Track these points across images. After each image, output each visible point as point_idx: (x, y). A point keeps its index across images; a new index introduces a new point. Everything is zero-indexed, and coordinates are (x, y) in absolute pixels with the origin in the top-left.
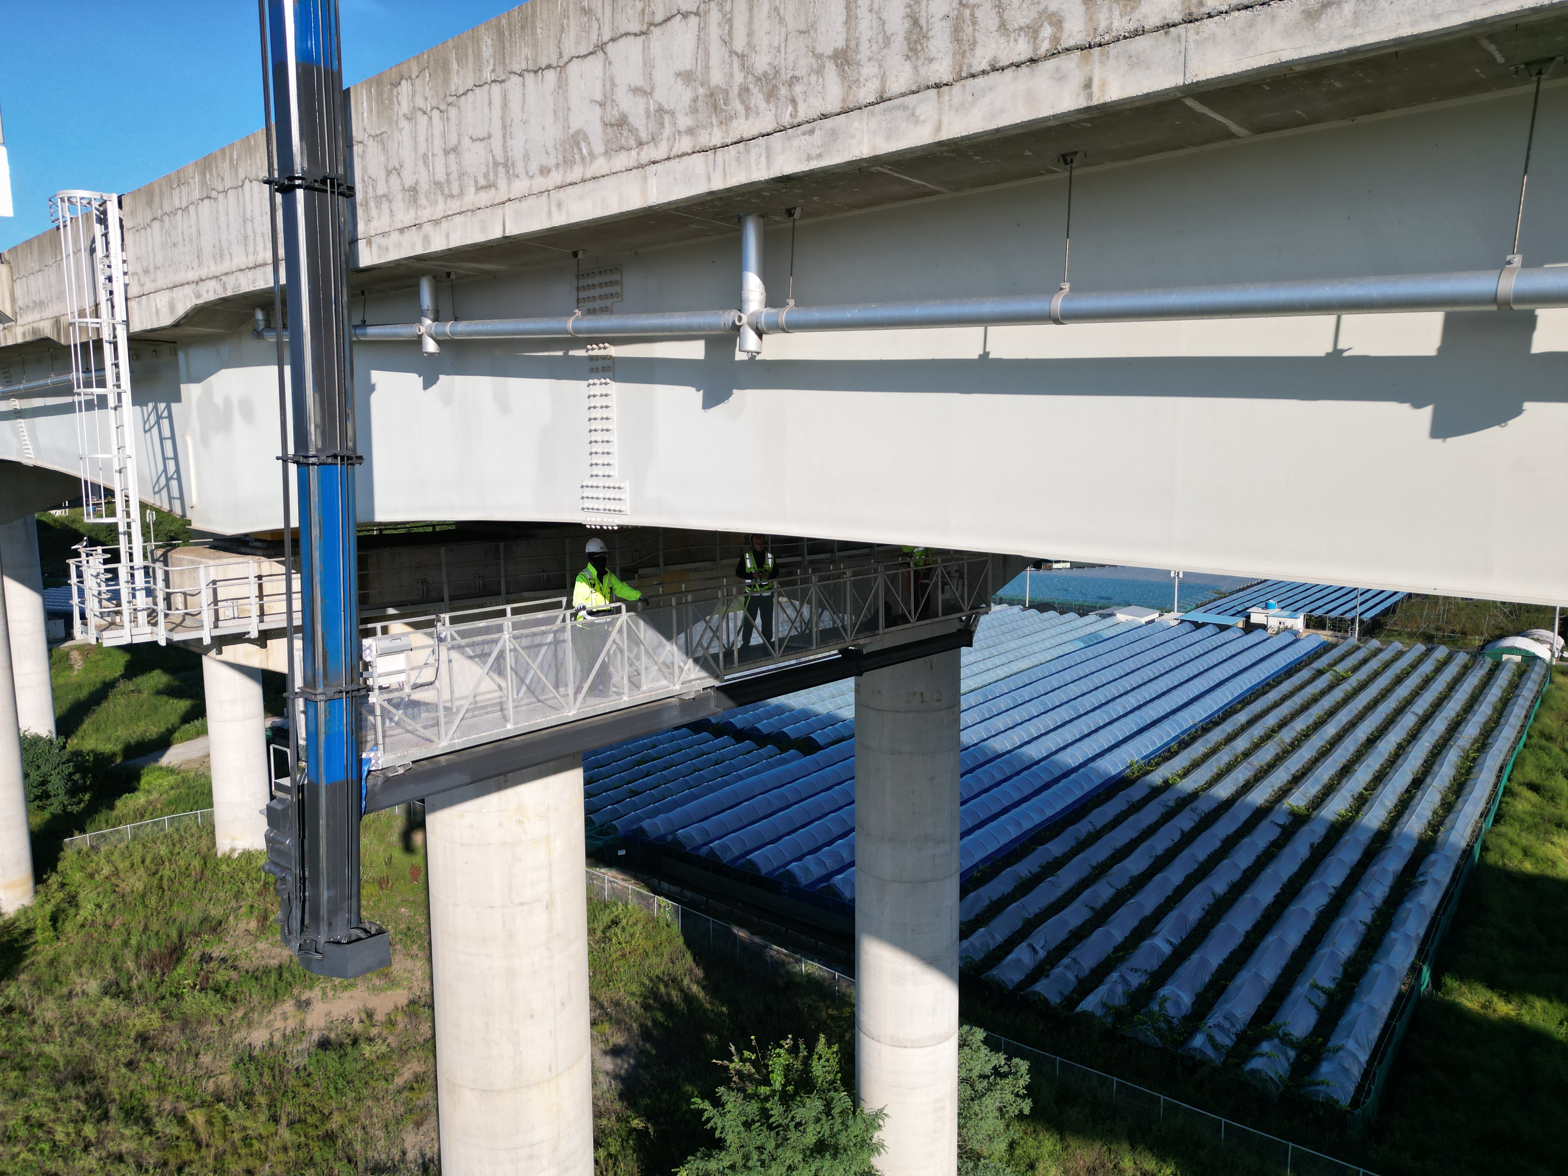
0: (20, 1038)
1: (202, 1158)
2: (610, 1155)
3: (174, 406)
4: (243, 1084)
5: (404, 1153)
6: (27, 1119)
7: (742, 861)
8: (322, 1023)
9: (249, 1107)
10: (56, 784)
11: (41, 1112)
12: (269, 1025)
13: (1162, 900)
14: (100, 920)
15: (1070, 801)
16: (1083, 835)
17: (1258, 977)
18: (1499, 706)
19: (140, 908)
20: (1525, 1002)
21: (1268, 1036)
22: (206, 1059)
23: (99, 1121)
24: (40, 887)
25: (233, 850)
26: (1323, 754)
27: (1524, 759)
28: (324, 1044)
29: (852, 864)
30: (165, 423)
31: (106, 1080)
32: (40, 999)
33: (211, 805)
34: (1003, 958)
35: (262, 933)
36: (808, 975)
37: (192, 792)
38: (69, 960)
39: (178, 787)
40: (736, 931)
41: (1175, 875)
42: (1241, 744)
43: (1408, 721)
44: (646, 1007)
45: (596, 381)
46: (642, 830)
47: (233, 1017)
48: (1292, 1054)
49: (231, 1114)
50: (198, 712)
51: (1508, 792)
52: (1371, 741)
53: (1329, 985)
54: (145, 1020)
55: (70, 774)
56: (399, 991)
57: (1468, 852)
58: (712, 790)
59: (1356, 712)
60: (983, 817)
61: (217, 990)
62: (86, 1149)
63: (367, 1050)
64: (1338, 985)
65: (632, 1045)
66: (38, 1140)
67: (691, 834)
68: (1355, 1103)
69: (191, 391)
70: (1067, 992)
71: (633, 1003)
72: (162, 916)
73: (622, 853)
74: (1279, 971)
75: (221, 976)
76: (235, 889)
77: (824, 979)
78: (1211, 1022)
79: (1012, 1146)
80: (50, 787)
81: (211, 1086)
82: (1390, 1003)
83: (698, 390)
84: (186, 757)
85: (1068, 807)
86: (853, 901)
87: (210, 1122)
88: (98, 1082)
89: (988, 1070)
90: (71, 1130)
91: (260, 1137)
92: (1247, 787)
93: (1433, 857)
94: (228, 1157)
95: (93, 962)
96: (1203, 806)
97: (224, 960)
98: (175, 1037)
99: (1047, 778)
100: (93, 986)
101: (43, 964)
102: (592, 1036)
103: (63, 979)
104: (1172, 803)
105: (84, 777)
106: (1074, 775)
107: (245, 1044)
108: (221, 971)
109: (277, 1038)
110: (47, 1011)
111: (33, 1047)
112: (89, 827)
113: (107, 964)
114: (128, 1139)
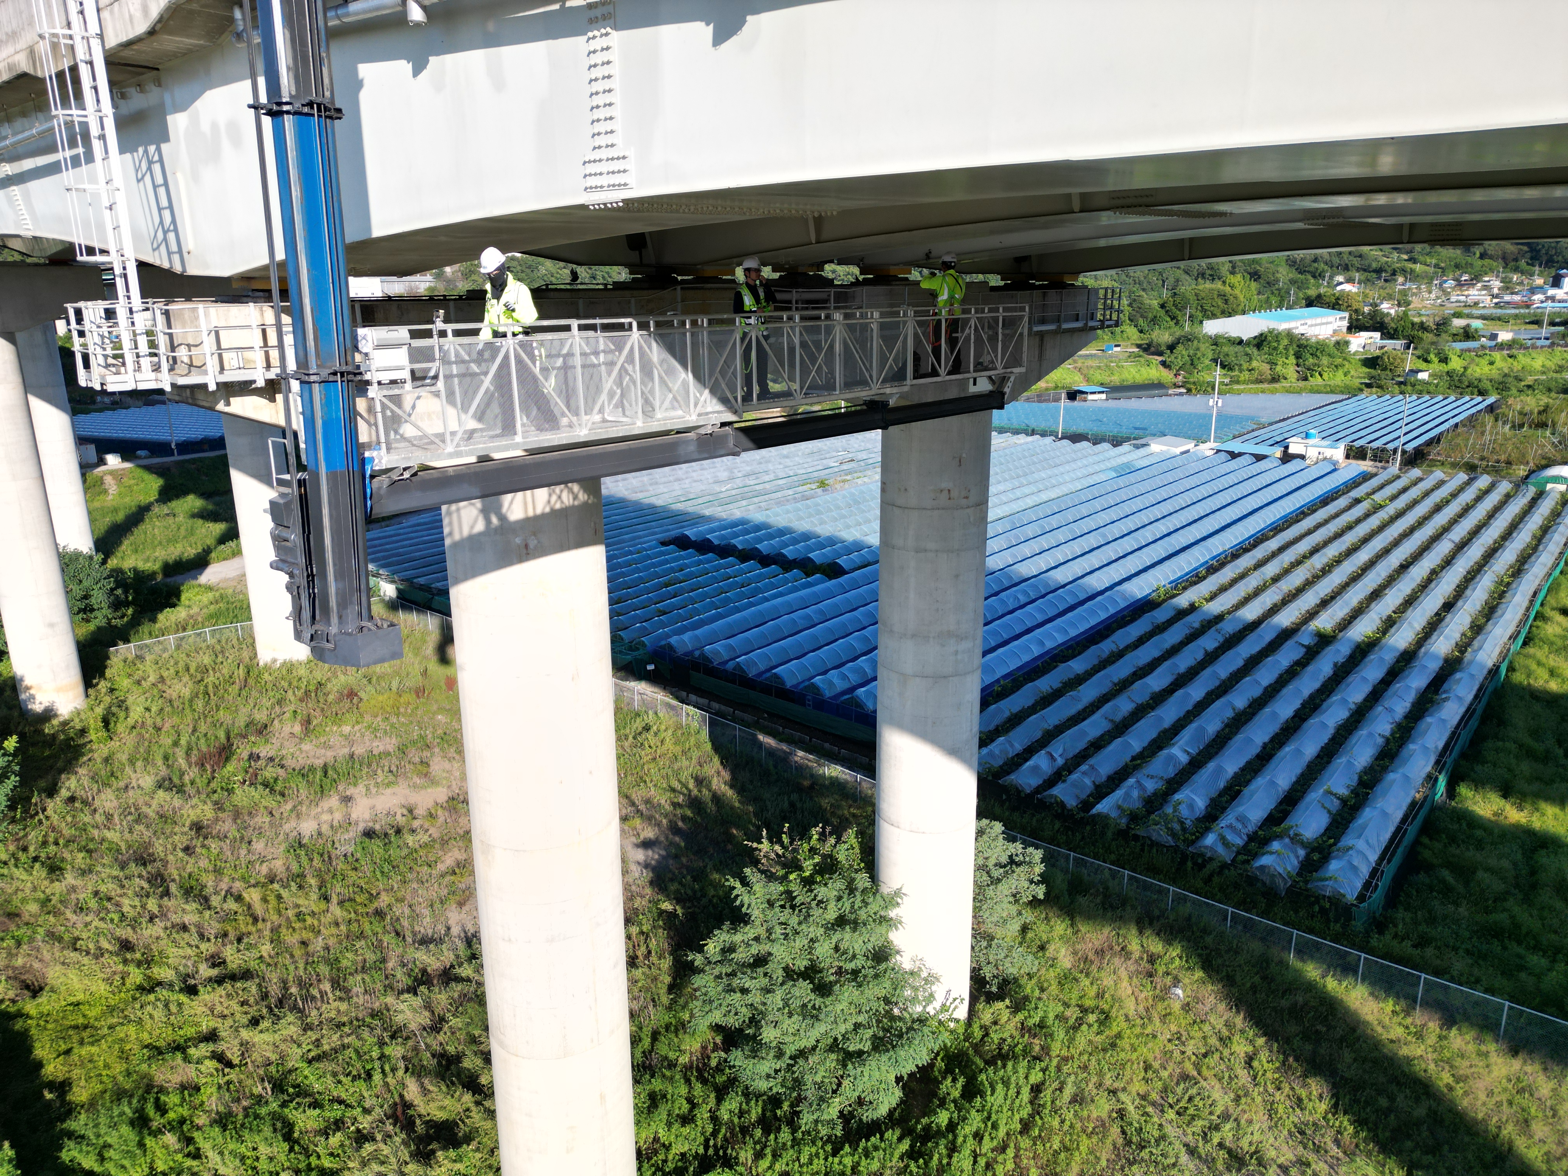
0: (85, 825)
1: (259, 931)
2: (642, 933)
3: (163, 146)
4: (295, 868)
5: (449, 929)
6: (96, 893)
7: (768, 675)
8: (367, 816)
9: (300, 887)
10: (99, 598)
11: (109, 887)
12: (317, 817)
13: (1182, 714)
14: (149, 722)
15: (1093, 622)
16: (1107, 653)
17: (1272, 783)
18: (1539, 533)
19: (187, 711)
20: (1537, 810)
21: (1278, 837)
22: (259, 846)
23: (161, 897)
24: (90, 691)
25: (274, 661)
26: (1355, 578)
27: (1559, 585)
28: (369, 834)
29: (875, 679)
30: (157, 168)
31: (165, 863)
32: (99, 791)
33: (250, 619)
34: (1021, 765)
35: (306, 735)
36: (831, 778)
37: (232, 607)
38: (124, 758)
39: (217, 602)
40: (761, 737)
41: (1196, 691)
42: (1271, 569)
43: (1444, 547)
44: (675, 805)
45: (596, 33)
46: (670, 647)
47: (282, 810)
48: (1302, 853)
49: (285, 893)
50: (232, 534)
51: (1540, 616)
52: (1404, 567)
53: (1343, 791)
54: (199, 811)
55: (112, 590)
56: (440, 789)
57: (1494, 671)
58: (738, 610)
59: (1391, 539)
60: (1006, 636)
61: (266, 785)
62: (151, 919)
63: (410, 840)
64: (1352, 792)
65: (662, 839)
66: (108, 912)
67: (718, 650)
68: (1361, 898)
69: (177, 122)
70: (1083, 796)
71: (663, 802)
72: (209, 720)
73: (650, 667)
74: (1294, 779)
75: (269, 773)
76: (278, 696)
77: (847, 782)
78: (1223, 823)
79: (1024, 929)
80: (93, 601)
81: (264, 869)
82: (1404, 807)
83: (708, 24)
84: (223, 576)
85: (1092, 628)
86: (875, 711)
87: (265, 900)
88: (159, 864)
89: (1004, 859)
90: (136, 904)
91: (313, 914)
92: (1274, 610)
93: (1458, 675)
94: (284, 931)
95: (146, 760)
96: (1229, 627)
97: (271, 759)
98: (228, 827)
99: (1071, 601)
100: (148, 781)
101: (99, 760)
102: (622, 831)
103: (119, 774)
104: (1196, 625)
105: (126, 592)
106: (1099, 598)
107: (295, 833)
108: (269, 769)
109: (325, 829)
110: (107, 801)
111: (96, 832)
112: (132, 638)
113: (160, 762)
114: (190, 913)
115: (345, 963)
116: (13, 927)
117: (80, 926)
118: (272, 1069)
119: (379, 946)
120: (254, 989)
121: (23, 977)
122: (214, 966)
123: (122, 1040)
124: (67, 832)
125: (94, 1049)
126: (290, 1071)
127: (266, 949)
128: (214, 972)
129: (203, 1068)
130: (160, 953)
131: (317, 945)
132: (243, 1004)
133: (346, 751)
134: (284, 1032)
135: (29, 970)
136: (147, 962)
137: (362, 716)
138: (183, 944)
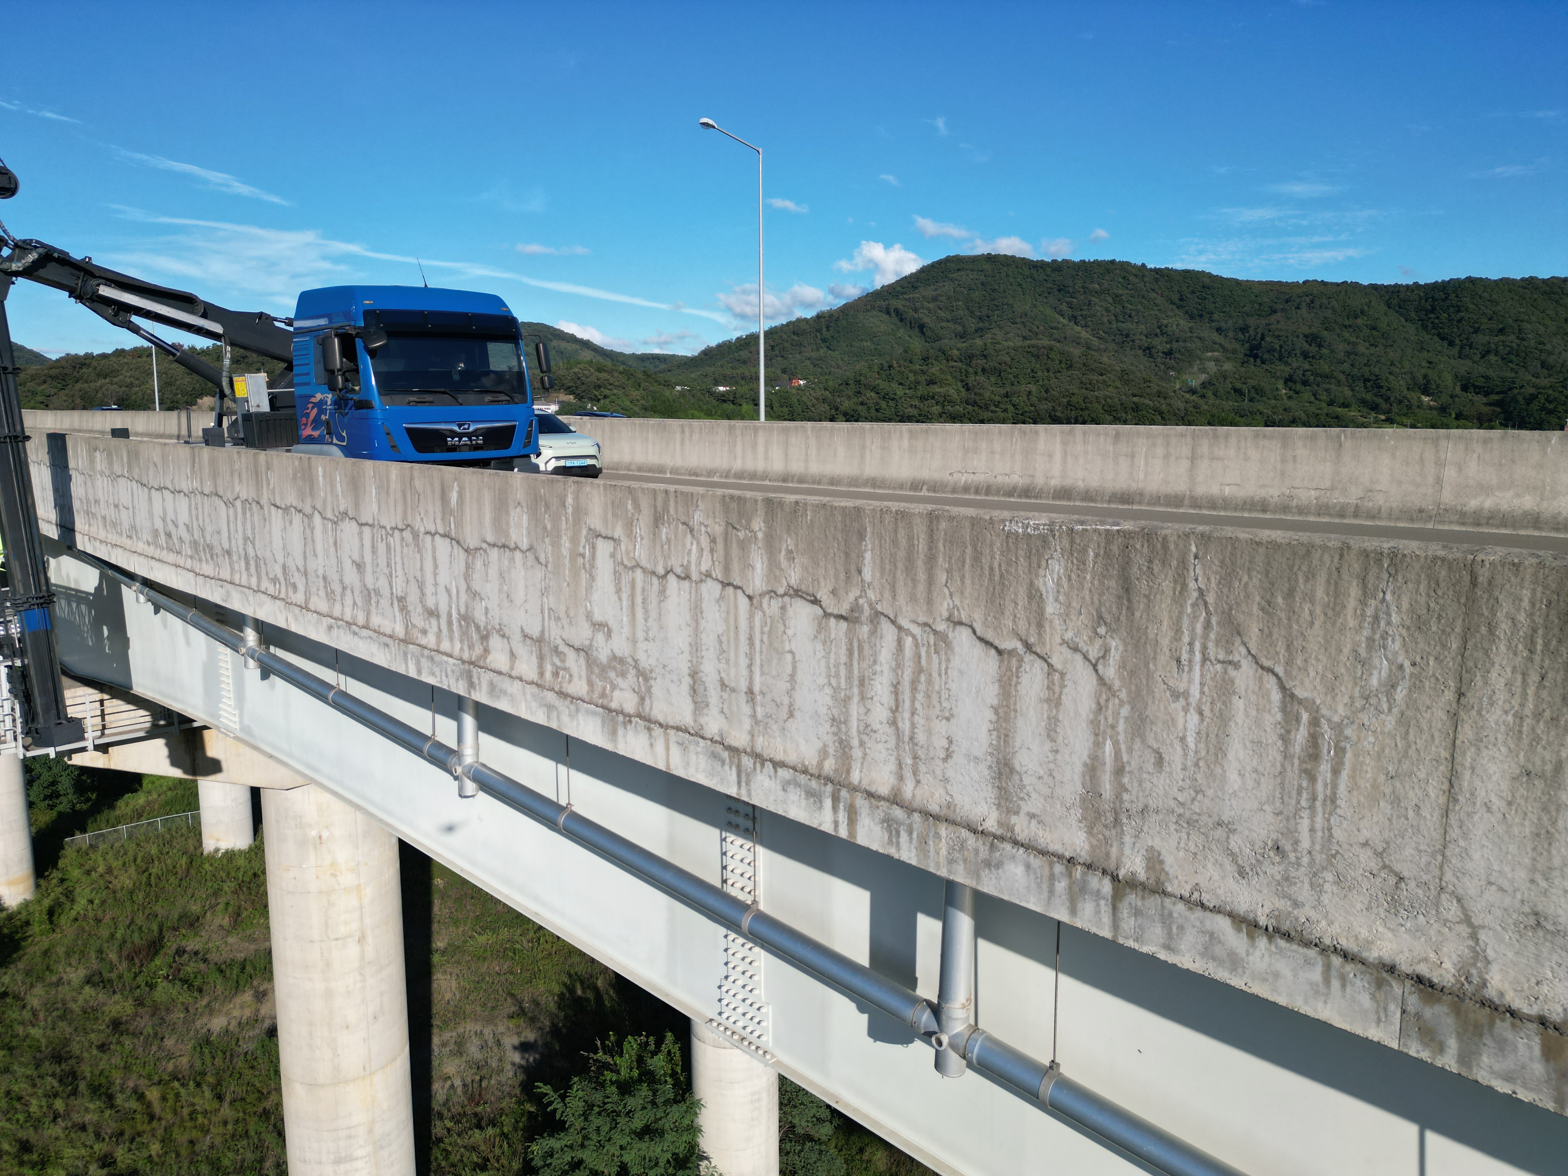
0: (11, 1021)
1: (153, 1130)
2: (502, 1134)
4: (198, 1065)
6: (8, 1093)
9: (199, 1085)
10: (65, 785)
11: (21, 1087)
12: (228, 1014)
14: (91, 914)
19: (128, 903)
22: (169, 1043)
23: (69, 1096)
24: (42, 882)
25: (217, 850)
31: (79, 1059)
32: (32, 986)
33: (199, 808)
37: (187, 793)
38: (60, 950)
39: (175, 788)
44: (561, 1005)
47: (198, 1005)
49: (183, 1091)
54: (119, 1007)
55: (79, 775)
61: (184, 981)
62: (55, 1119)
65: (540, 1042)
71: (550, 1002)
72: (147, 912)
75: (190, 969)
76: (216, 886)
80: (60, 787)
81: (170, 1066)
87: (164, 1099)
88: (72, 1062)
90: (44, 1103)
91: (205, 1113)
94: (176, 1130)
95: (82, 952)
97: (196, 953)
98: (146, 1024)
100: (78, 976)
101: (38, 954)
103: (54, 968)
107: (205, 1030)
108: (192, 964)
109: (233, 1025)
110: (36, 998)
111: (21, 1029)
112: (90, 826)
113: (93, 955)
114: (92, 1112)
115: (225, 1163)
122: (104, 1166)
127: (155, 1148)
130: (57, 1153)
131: (203, 1145)
136: (42, 1163)
138: (79, 1144)
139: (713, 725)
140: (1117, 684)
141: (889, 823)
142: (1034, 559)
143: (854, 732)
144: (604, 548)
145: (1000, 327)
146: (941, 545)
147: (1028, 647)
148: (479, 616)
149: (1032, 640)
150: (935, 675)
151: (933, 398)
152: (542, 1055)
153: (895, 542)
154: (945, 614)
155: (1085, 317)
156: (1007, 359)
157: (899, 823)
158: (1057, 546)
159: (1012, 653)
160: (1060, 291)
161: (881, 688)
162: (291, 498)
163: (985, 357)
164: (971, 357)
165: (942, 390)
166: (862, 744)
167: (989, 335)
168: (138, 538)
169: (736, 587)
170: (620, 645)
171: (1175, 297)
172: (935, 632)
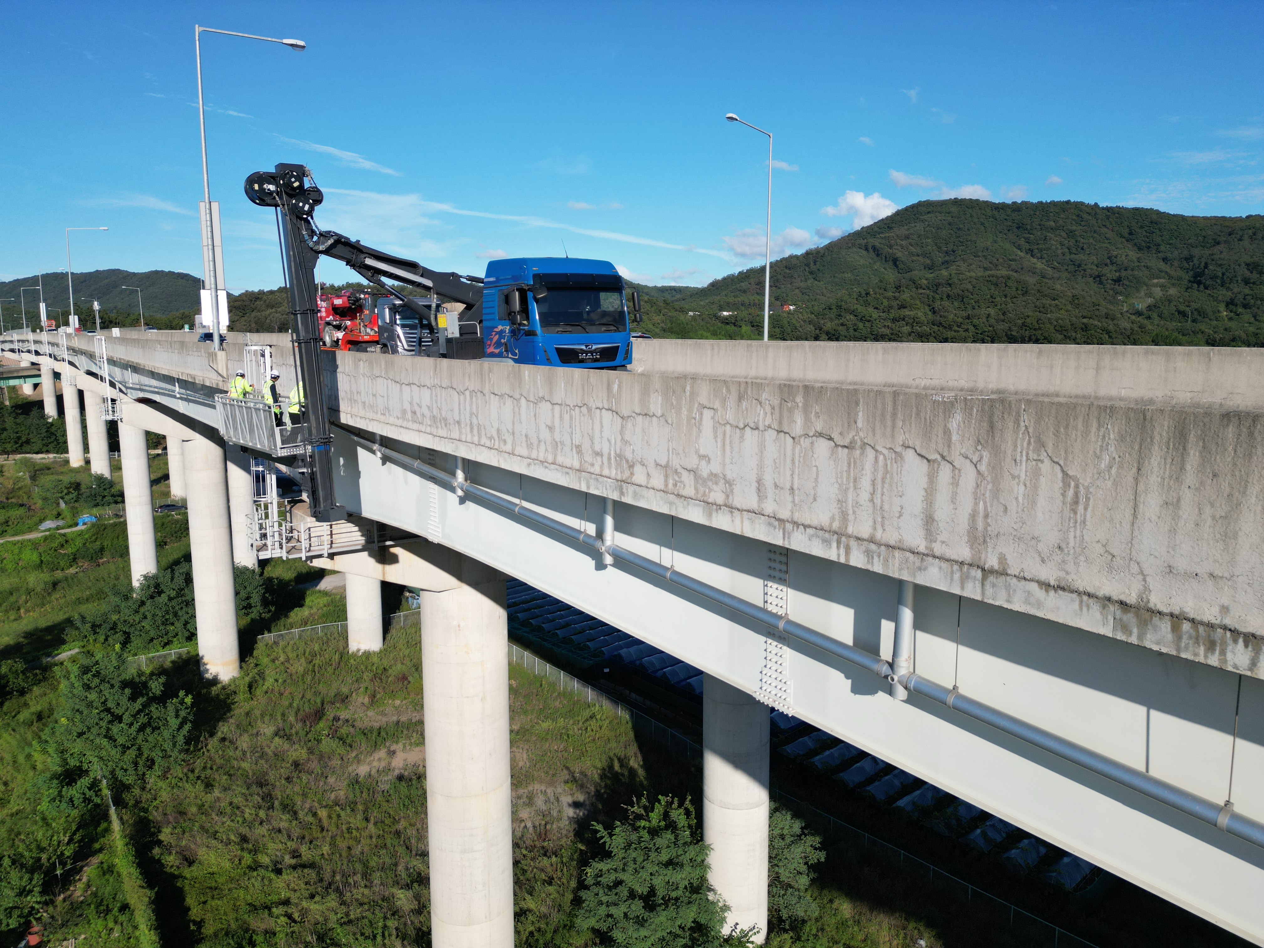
0: (229, 757)
1: (324, 837)
4: (351, 797)
6: (231, 803)
7: (684, 683)
8: (401, 765)
9: (353, 810)
10: (256, 599)
11: (239, 800)
12: (370, 764)
14: (276, 689)
19: (301, 683)
22: (331, 780)
23: (269, 809)
24: (243, 664)
25: (358, 650)
28: (400, 778)
31: (274, 786)
32: (241, 735)
33: (346, 619)
34: (851, 765)
35: (371, 705)
37: (337, 609)
38: (257, 713)
39: (329, 605)
44: (603, 776)
46: (622, 657)
47: (349, 756)
48: (1043, 850)
49: (343, 814)
54: (298, 754)
55: (264, 593)
61: (341, 739)
62: (261, 823)
65: (588, 802)
67: (652, 661)
68: (1078, 887)
70: (891, 793)
71: (594, 773)
72: (313, 690)
73: (607, 670)
75: (344, 731)
76: (358, 676)
78: (988, 823)
80: (252, 601)
81: (333, 796)
84: (335, 585)
87: (330, 817)
88: (270, 787)
90: (253, 812)
91: (358, 829)
94: (338, 838)
95: (271, 715)
97: (347, 721)
98: (314, 765)
100: (270, 730)
101: (243, 714)
103: (253, 724)
105: (272, 595)
107: (354, 774)
108: (345, 728)
109: (374, 772)
110: (244, 742)
111: (235, 763)
112: (272, 629)
113: (279, 717)
114: (283, 821)
115: (372, 864)
116: (182, 821)
117: (219, 824)
118: (319, 926)
119: (394, 855)
120: (314, 875)
121: (185, 853)
122: (294, 857)
123: (235, 898)
124: (219, 761)
125: (219, 902)
126: (330, 930)
127: (326, 849)
128: (293, 861)
129: (279, 921)
130: (264, 845)
131: (357, 851)
132: (306, 883)
133: (395, 718)
134: (328, 904)
135: (187, 848)
136: (255, 851)
137: (409, 693)
138: (277, 841)
139: (769, 507)
140: (986, 474)
141: (869, 554)
142: (947, 413)
143: (850, 506)
144: (707, 414)
145: (964, 260)
146: (900, 408)
147: (943, 458)
148: (629, 455)
149: (945, 454)
150: (895, 474)
151: (904, 320)
152: (589, 811)
153: (875, 407)
154: (901, 443)
155: (1041, 250)
156: (970, 287)
157: (873, 552)
158: (959, 407)
159: (935, 461)
160: (1018, 228)
161: (865, 483)
162: (505, 389)
163: (950, 285)
164: (937, 285)
165: (911, 313)
166: (854, 512)
167: (954, 267)
168: (390, 415)
169: (786, 433)
170: (715, 467)
171: (1125, 232)
172: (895, 452)
